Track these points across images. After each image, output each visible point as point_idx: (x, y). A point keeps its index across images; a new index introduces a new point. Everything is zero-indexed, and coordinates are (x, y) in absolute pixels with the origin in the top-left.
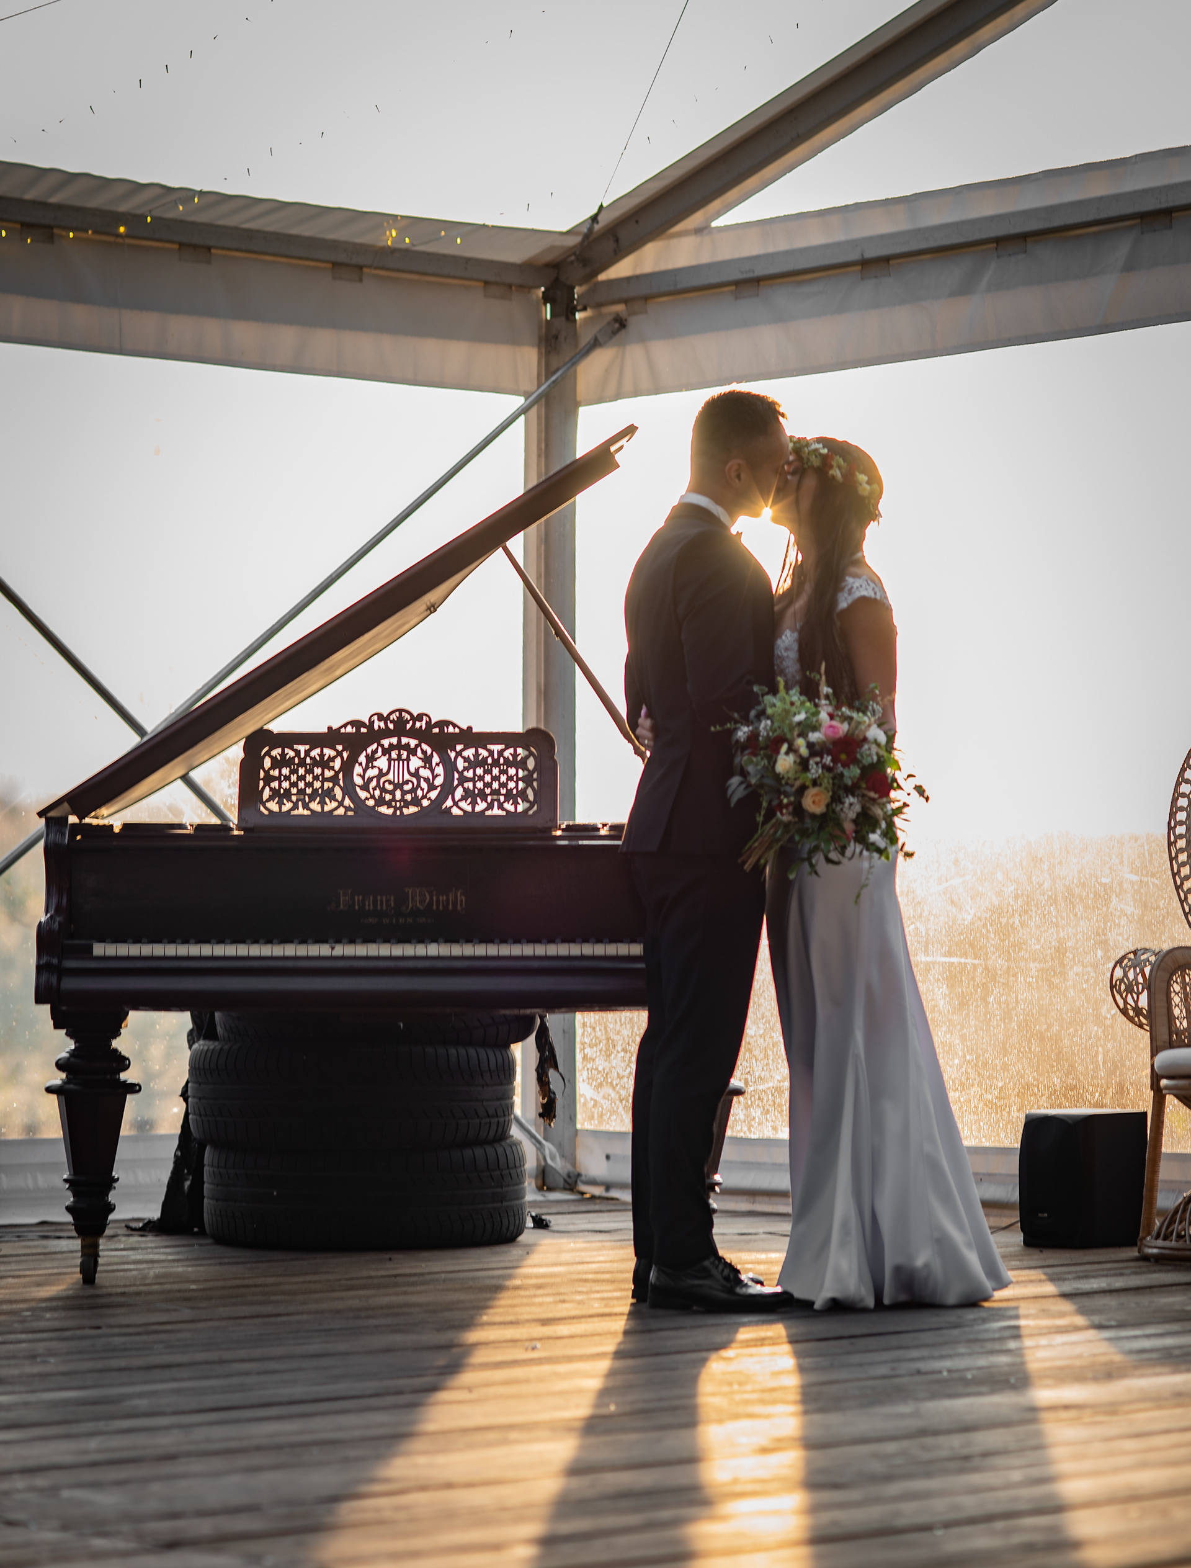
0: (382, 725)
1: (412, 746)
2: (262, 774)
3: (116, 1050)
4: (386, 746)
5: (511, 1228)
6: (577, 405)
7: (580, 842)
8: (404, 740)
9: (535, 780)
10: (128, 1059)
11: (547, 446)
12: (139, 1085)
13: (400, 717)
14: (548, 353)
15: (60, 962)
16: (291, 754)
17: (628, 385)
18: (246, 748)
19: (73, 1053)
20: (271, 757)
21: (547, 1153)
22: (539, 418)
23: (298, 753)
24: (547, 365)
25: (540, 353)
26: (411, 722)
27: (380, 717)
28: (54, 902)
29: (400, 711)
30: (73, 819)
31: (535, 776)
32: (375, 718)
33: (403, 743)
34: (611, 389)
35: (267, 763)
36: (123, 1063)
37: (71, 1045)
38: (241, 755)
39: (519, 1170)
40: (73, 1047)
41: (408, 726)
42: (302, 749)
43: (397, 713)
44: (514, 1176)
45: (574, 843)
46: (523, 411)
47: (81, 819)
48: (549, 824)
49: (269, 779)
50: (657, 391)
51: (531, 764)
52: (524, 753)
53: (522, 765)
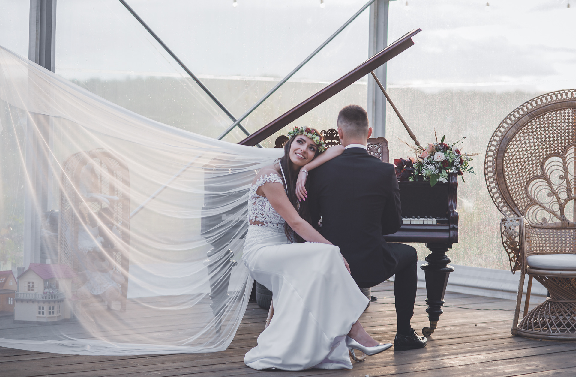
0: (325, 135)
1: (336, 143)
4: (327, 143)
8: (333, 141)
12: (237, 263)
13: (332, 132)
18: (277, 142)
26: (336, 134)
27: (325, 132)
29: (332, 130)
31: (381, 155)
32: (323, 132)
33: (333, 142)
41: (335, 136)
43: (331, 131)
51: (379, 150)
52: (377, 146)
53: (376, 151)
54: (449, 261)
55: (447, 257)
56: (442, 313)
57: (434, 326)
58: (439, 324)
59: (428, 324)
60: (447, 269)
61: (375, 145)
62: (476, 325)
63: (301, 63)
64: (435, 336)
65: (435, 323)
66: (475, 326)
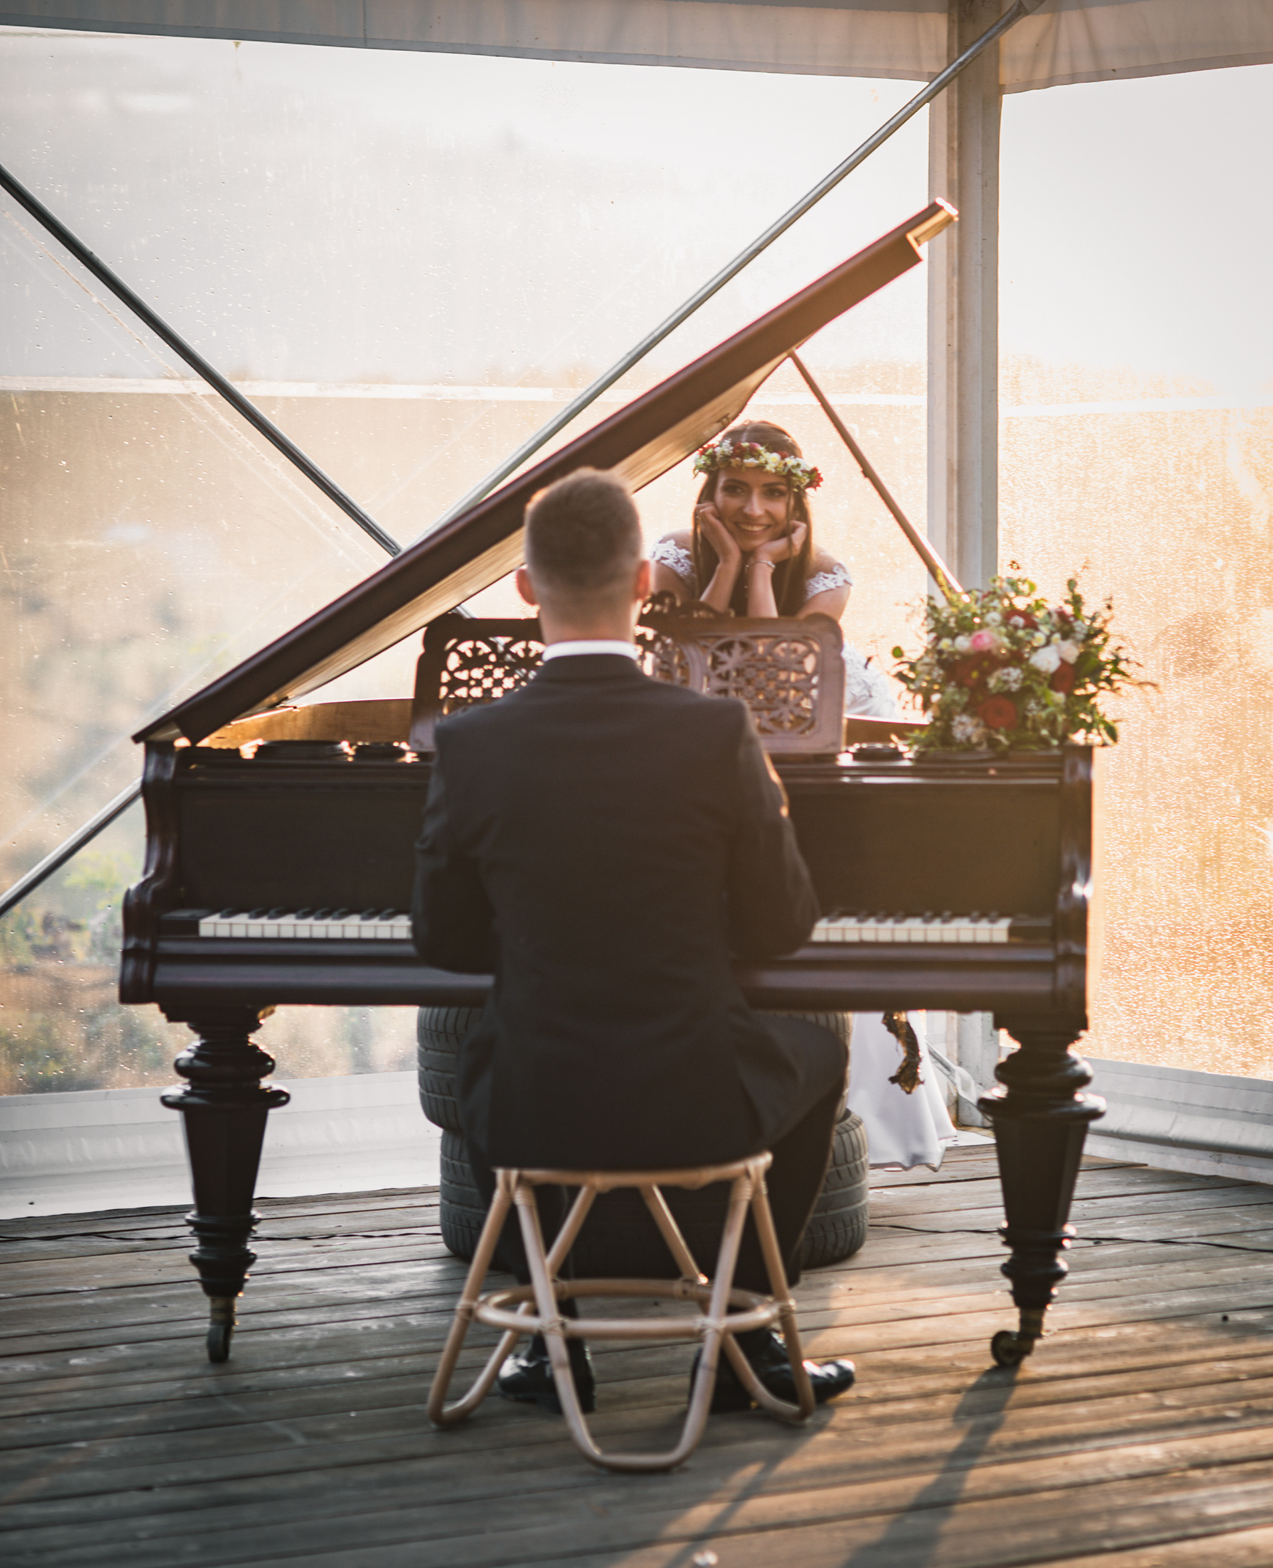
2: (445, 677)
3: (255, 1047)
5: (841, 1244)
6: (1001, 90)
7: (866, 780)
9: (814, 687)
10: (272, 1060)
11: (960, 145)
12: (288, 1096)
14: (961, 21)
15: (154, 945)
16: (485, 649)
17: (1063, 67)
18: (427, 641)
19: (200, 1054)
20: (459, 653)
21: (958, 1080)
22: (950, 108)
23: (493, 646)
24: (961, 37)
25: (950, 21)
28: (155, 856)
30: (182, 742)
31: (815, 680)
34: (1042, 73)
35: (453, 661)
36: (264, 1064)
37: (196, 1041)
38: (421, 650)
39: (851, 1165)
40: (198, 1043)
42: (502, 641)
44: (845, 1174)
45: (857, 780)
46: (930, 97)
47: (195, 739)
48: (831, 750)
49: (454, 684)
50: (1100, 75)
51: (810, 664)
52: (801, 648)
53: (797, 667)
54: (1083, 1080)
55: (1075, 1063)
56: (1061, 1275)
57: (1031, 1328)
58: (1054, 1317)
59: (1011, 1321)
60: (1076, 1109)
61: (795, 645)
62: (1225, 1318)
63: (653, 333)
64: (1038, 1364)
65: (1033, 1316)
66: (1220, 1322)
